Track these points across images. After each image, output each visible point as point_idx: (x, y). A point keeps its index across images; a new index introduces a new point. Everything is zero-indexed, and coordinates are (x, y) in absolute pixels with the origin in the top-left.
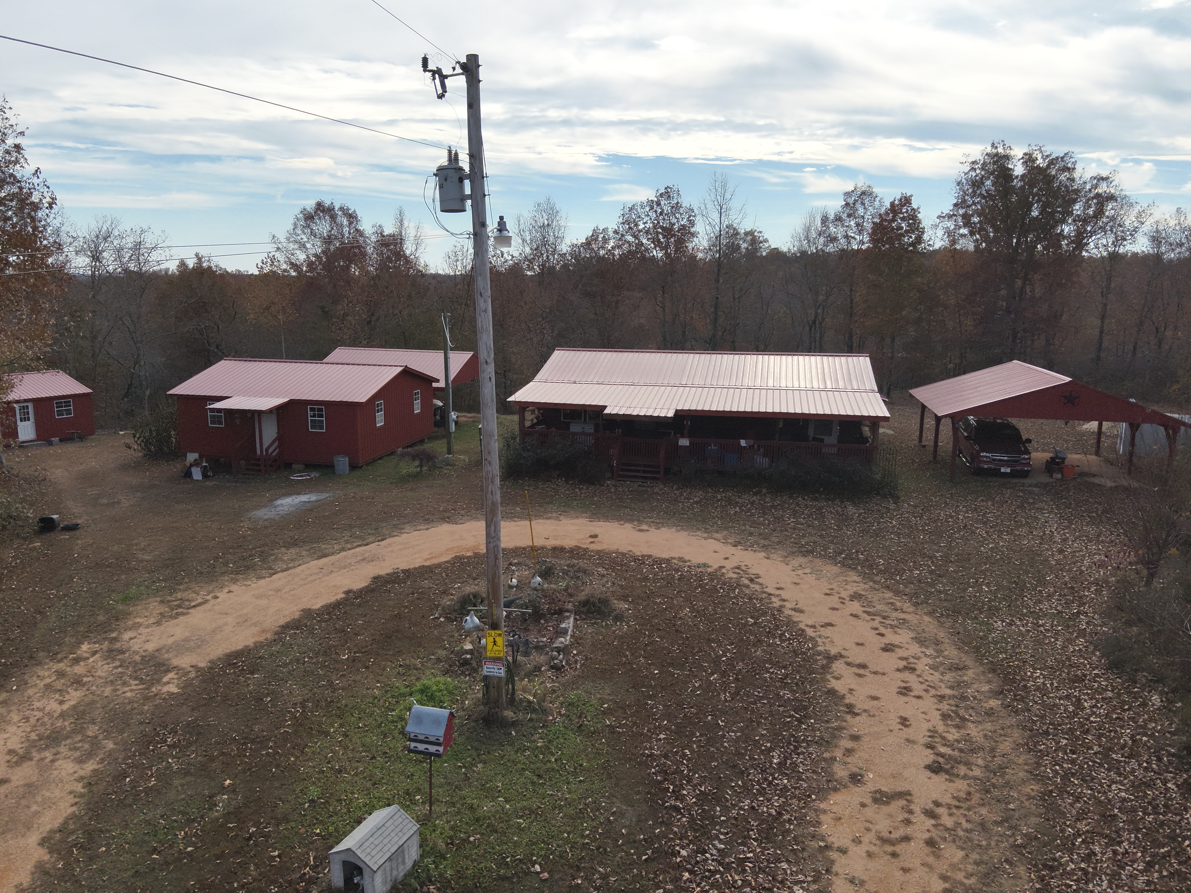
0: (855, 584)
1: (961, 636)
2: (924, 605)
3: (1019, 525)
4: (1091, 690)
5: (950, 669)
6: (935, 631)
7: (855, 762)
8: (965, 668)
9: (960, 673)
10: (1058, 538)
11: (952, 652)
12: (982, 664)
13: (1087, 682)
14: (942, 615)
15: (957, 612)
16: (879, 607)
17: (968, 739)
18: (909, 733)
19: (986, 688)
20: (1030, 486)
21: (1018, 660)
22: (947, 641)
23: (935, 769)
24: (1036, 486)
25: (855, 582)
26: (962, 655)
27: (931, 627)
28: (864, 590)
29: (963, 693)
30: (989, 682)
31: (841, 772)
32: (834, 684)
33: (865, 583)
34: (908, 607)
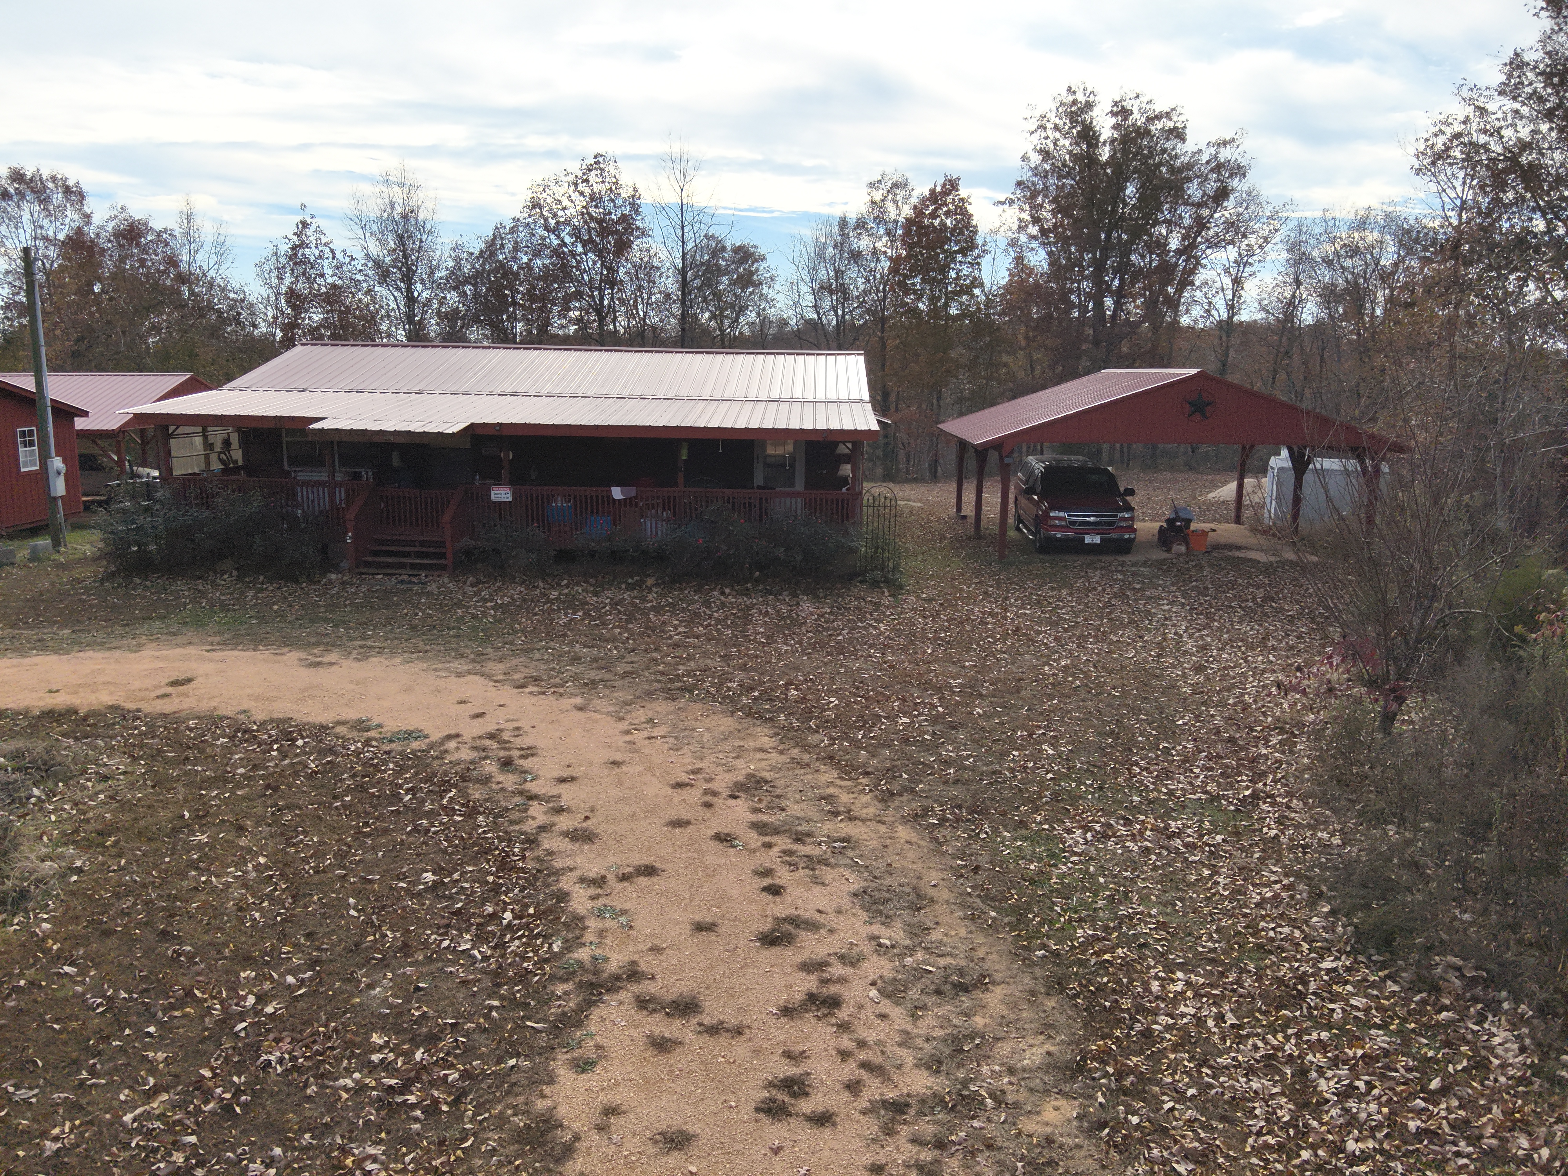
0: (759, 755)
1: (981, 878)
2: (906, 797)
3: (1116, 625)
4: (1329, 1027)
5: (938, 992)
6: (918, 866)
8: (983, 982)
9: (966, 1001)
10: (1190, 645)
11: (951, 932)
12: (1029, 963)
13: (1312, 1000)
14: (943, 820)
15: (978, 810)
16: (795, 810)
19: (1034, 1054)
20: (1134, 565)
21: (1126, 941)
22: (945, 894)
24: (1145, 564)
25: (762, 750)
26: (980, 939)
27: (911, 855)
28: (773, 768)
29: (965, 1083)
30: (1047, 1029)
33: (781, 753)
34: (865, 804)
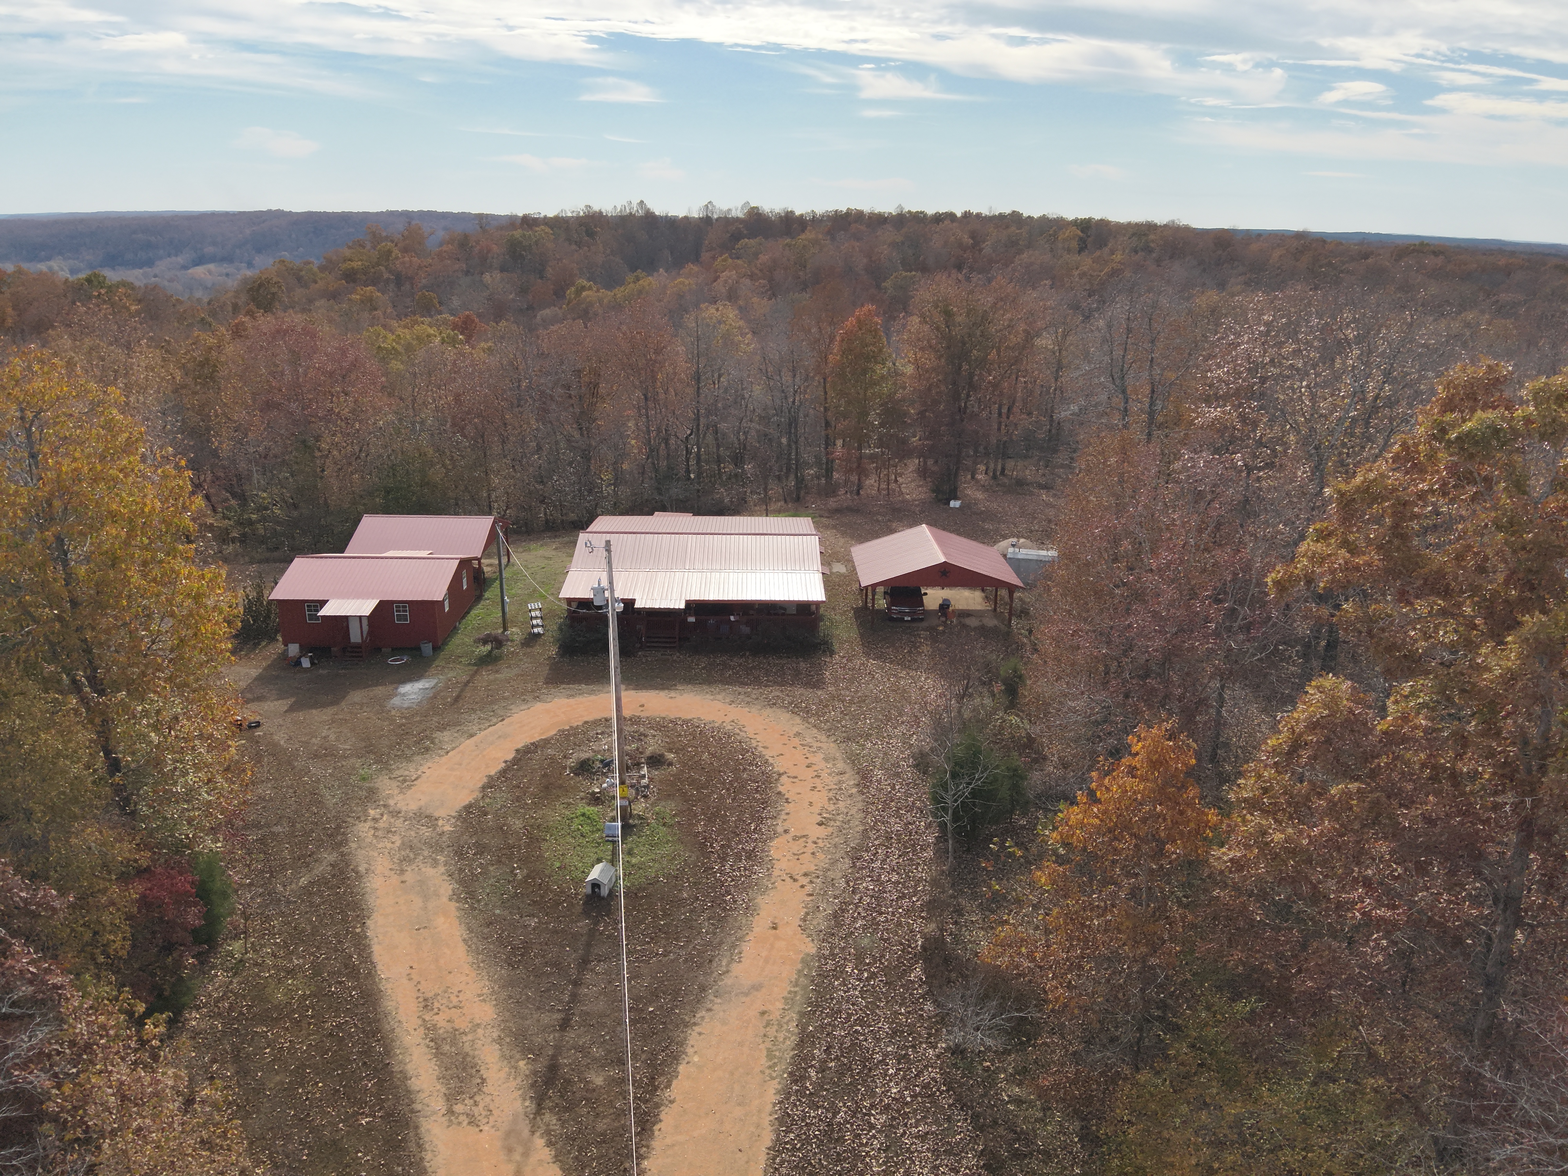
1: (847, 753)
2: (833, 736)
4: (902, 779)
5: (837, 774)
6: (835, 752)
7: (787, 825)
8: (845, 773)
9: (842, 776)
11: (841, 765)
12: (853, 770)
13: (901, 775)
14: (841, 741)
15: (849, 739)
16: (809, 740)
17: (838, 809)
18: (812, 809)
19: (852, 783)
21: (872, 765)
22: (840, 757)
23: (820, 824)
25: (798, 724)
26: (846, 766)
27: (834, 750)
28: (802, 729)
29: (841, 786)
30: (855, 779)
31: (780, 829)
32: (781, 789)
33: (803, 724)
34: (823, 738)
